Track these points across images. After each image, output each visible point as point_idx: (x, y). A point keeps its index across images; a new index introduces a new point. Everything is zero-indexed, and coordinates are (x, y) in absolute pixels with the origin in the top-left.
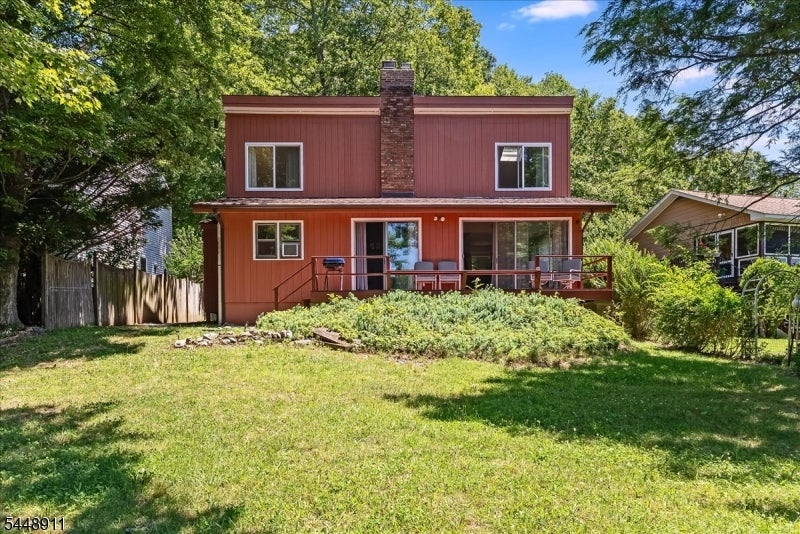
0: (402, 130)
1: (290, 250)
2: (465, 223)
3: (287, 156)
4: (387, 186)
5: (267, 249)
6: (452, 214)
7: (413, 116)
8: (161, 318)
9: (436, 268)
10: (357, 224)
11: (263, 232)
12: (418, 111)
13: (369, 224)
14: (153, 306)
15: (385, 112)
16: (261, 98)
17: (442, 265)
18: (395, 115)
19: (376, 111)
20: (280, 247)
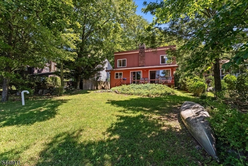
0: (143, 55)
1: (120, 77)
2: (150, 71)
3: (124, 61)
4: (140, 65)
5: (117, 77)
6: (148, 69)
7: (145, 52)
8: (105, 88)
9: (144, 79)
10: (131, 72)
11: (117, 74)
12: (145, 51)
13: (133, 72)
14: (103, 86)
15: (140, 52)
16: (123, 52)
17: (145, 79)
18: (141, 52)
19: (138, 52)
20: (119, 77)
